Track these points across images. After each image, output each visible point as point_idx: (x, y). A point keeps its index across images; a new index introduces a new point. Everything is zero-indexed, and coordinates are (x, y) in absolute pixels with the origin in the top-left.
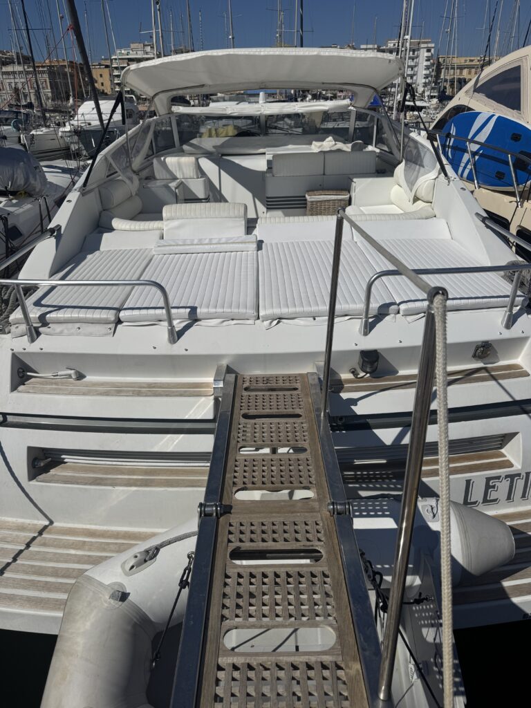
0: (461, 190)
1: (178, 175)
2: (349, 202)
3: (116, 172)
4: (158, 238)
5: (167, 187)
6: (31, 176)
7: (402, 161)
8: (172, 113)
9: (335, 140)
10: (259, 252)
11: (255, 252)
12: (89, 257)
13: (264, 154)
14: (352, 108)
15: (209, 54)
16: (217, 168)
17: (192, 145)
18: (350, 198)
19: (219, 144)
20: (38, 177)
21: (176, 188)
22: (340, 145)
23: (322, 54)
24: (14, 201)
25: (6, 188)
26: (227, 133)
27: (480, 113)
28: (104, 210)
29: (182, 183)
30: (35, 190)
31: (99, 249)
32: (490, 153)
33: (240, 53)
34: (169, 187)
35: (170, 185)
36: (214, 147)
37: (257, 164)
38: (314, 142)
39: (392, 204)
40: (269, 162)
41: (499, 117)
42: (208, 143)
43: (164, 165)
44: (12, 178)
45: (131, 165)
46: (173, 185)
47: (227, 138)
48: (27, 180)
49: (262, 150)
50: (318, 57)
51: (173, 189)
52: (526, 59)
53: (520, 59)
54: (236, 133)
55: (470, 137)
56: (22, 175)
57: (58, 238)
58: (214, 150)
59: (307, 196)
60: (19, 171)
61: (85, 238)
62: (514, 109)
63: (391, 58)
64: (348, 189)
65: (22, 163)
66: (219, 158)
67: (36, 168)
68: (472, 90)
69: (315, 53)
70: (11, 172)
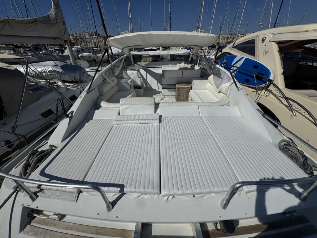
0: (246, 95)
1: (132, 77)
2: (191, 88)
3: (106, 79)
4: (117, 114)
5: (127, 82)
6: (82, 76)
7: (211, 74)
8: (131, 54)
9: (185, 63)
10: (160, 124)
11: (158, 124)
12: (86, 124)
13: (161, 67)
14: (191, 53)
15: (141, 34)
16: (145, 72)
17: (138, 64)
18: (192, 86)
19: (146, 64)
20: (84, 76)
21: (130, 83)
22: (186, 66)
23: (186, 34)
24: (75, 85)
25: (72, 80)
26: (149, 60)
27: (237, 56)
28: (101, 95)
29: (133, 80)
30: (83, 81)
31: (92, 119)
32: (242, 71)
33: (153, 33)
34: (128, 82)
35: (128, 81)
36: (145, 65)
37: (159, 71)
38: (177, 64)
39: (207, 89)
40: (163, 71)
41: (246, 58)
42: (143, 63)
43: (126, 74)
44: (75, 77)
45: (114, 74)
46: (129, 81)
47: (149, 62)
48: (80, 77)
49: (160, 66)
50: (185, 35)
51: (129, 83)
52: (258, 37)
53: (256, 37)
54: (152, 60)
55: (232, 64)
56: (78, 76)
57: (71, 118)
58: (144, 66)
59: (176, 85)
60: (77, 75)
61: (88, 112)
62: (251, 55)
63: (214, 36)
64: (191, 83)
65: (78, 72)
66: (146, 69)
67: (84, 73)
68: (232, 47)
69: (184, 34)
70: (74, 75)
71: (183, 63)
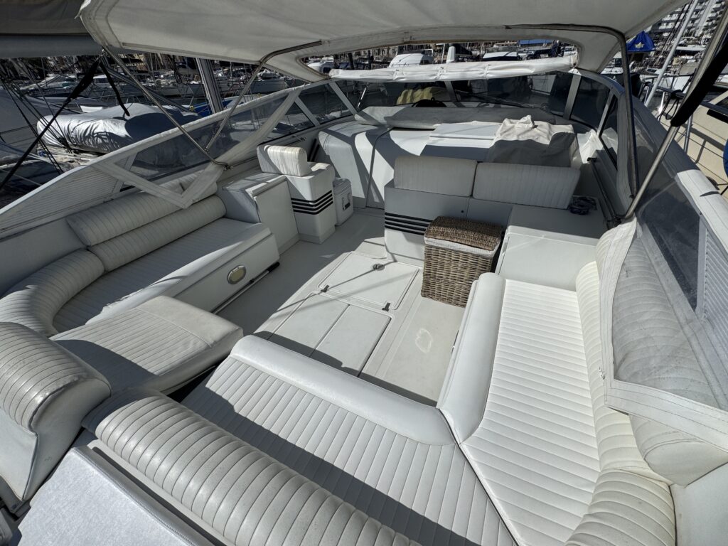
1: (283, 170)
8: (330, 78)
14: (575, 71)
16: (371, 148)
17: (363, 115)
21: (254, 196)
22: (538, 131)
29: (286, 180)
35: (248, 190)
38: (505, 120)
42: (380, 112)
45: (211, 159)
47: (402, 108)
51: (250, 195)
58: (385, 122)
71: (528, 118)
